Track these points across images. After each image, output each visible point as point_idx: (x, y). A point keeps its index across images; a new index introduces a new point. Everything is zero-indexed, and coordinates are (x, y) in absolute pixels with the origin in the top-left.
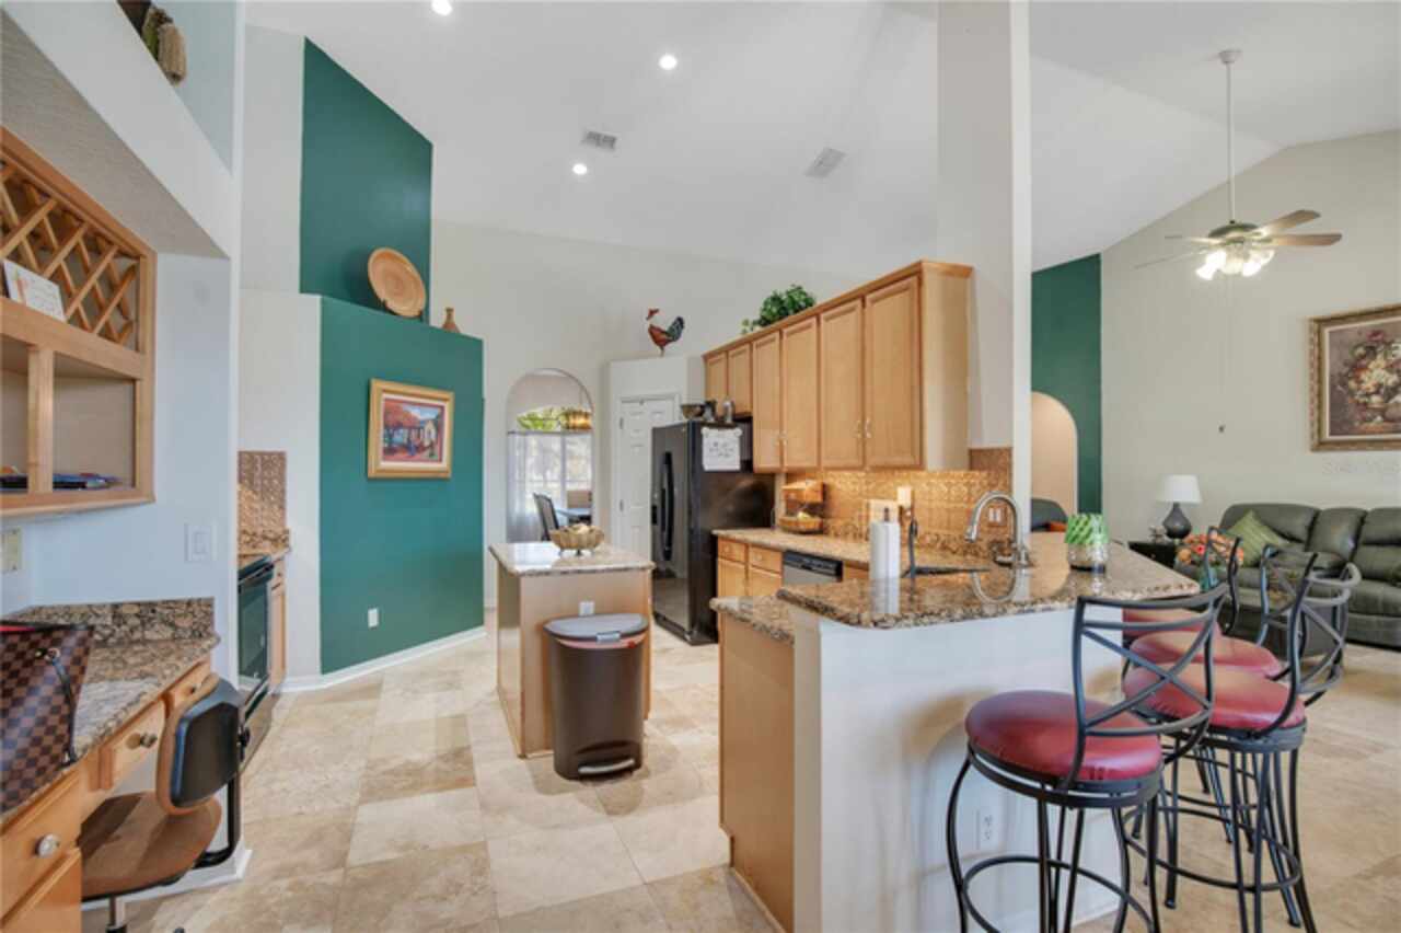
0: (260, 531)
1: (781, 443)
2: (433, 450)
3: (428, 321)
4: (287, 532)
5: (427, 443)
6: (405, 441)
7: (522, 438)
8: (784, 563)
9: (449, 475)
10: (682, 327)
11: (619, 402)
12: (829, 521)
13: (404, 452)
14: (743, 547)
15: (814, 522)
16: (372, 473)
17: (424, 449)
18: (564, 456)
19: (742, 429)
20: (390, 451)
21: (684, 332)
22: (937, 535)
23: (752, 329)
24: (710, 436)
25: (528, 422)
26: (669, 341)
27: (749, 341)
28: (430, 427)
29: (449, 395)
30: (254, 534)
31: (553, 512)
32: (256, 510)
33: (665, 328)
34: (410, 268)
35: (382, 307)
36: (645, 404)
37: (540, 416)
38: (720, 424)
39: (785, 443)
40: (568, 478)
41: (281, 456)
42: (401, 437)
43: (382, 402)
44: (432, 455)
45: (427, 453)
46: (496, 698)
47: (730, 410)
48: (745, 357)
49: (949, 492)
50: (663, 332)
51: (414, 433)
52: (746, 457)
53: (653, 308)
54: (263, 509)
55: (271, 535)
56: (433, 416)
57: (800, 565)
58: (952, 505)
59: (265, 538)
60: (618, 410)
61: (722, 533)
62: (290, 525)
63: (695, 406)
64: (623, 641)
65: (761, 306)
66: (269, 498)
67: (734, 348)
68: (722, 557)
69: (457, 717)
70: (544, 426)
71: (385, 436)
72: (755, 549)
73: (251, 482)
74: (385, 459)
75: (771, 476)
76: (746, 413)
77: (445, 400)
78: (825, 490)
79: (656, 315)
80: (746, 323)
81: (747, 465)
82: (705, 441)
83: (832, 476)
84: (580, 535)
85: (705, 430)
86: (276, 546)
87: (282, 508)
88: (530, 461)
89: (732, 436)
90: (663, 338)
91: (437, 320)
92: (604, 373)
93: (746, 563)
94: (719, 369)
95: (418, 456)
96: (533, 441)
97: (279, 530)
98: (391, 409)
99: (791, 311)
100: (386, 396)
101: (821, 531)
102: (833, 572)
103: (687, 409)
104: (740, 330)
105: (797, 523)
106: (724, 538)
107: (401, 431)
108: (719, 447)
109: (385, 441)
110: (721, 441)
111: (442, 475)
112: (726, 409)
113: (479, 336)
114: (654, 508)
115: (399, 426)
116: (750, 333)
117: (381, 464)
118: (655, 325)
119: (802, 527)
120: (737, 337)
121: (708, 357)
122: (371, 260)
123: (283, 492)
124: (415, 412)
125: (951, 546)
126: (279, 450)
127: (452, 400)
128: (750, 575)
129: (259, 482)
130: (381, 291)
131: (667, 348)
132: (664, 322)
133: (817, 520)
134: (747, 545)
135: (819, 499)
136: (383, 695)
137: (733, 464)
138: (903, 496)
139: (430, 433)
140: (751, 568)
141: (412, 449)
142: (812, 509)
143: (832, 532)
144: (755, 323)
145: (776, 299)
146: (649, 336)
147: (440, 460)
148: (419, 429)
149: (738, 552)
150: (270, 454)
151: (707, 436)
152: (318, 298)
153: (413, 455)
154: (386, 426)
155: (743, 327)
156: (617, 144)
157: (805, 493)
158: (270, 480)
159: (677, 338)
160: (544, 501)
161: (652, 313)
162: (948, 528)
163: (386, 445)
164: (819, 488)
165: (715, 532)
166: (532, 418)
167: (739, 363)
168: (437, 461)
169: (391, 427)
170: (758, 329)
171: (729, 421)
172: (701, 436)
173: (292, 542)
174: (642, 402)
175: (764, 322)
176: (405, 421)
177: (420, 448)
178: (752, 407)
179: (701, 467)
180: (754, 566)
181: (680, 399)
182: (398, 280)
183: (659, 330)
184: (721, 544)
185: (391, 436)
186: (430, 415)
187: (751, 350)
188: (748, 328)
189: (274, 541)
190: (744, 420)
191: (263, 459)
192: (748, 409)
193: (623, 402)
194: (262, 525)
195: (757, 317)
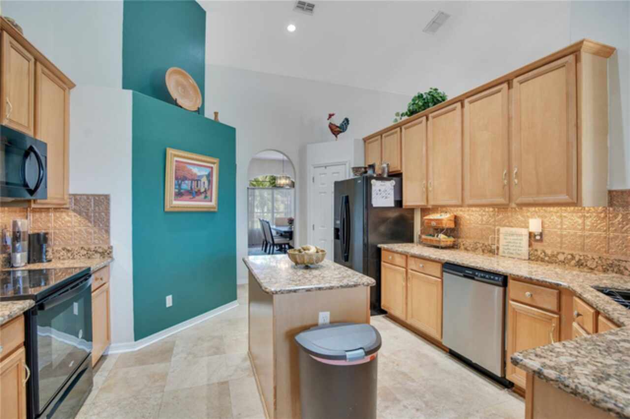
0: (92, 247)
1: (427, 189)
2: (206, 194)
3: (203, 114)
4: (111, 248)
5: (202, 190)
6: (189, 189)
7: (252, 191)
8: (443, 271)
9: (216, 210)
10: (348, 124)
11: (312, 168)
12: (460, 240)
13: (187, 195)
14: (404, 257)
15: (450, 241)
16: (167, 209)
17: (201, 193)
18: (273, 200)
19: (395, 180)
20: (179, 195)
21: (349, 127)
22: (572, 255)
23: (401, 119)
24: (376, 185)
25: (255, 183)
26: (341, 132)
27: (399, 126)
28: (204, 180)
29: (216, 160)
30: (89, 250)
31: (270, 229)
32: (91, 233)
33: (339, 125)
34: (192, 81)
35: (174, 102)
36: (327, 168)
37: (261, 180)
38: (380, 178)
39: (430, 189)
40: (275, 211)
41: (107, 197)
42: (186, 186)
43: (174, 163)
44: (206, 197)
45: (203, 196)
46: (248, 363)
47: (386, 170)
48: (396, 137)
49: (584, 223)
50: (337, 127)
51: (194, 183)
52: (398, 199)
53: (332, 113)
54: (95, 233)
55: (101, 250)
56: (207, 173)
57: (462, 274)
58: (587, 233)
59: (96, 252)
60: (311, 172)
61: (385, 246)
62: (113, 242)
63: (361, 168)
64: (366, 357)
65: (410, 101)
66: (99, 226)
67: (386, 132)
68: (384, 262)
69: (222, 383)
70: (262, 185)
71: (176, 185)
72: (413, 259)
73: (87, 215)
74: (175, 200)
75: (412, 210)
76: (397, 171)
77: (214, 163)
78: (456, 220)
79: (333, 117)
80: (397, 114)
81: (399, 203)
82: (373, 188)
83: (461, 211)
84: (311, 255)
85: (373, 181)
86: (104, 257)
87: (108, 231)
88: (256, 203)
89: (390, 185)
90: (337, 130)
91: (209, 114)
92: (302, 152)
93: (406, 268)
94: (375, 146)
95: (197, 198)
96: (257, 192)
97: (106, 247)
98: (179, 167)
99: (430, 104)
100: (176, 159)
101: (453, 247)
102: (501, 283)
103: (356, 170)
104: (393, 120)
105: (439, 241)
106: (387, 250)
107: (187, 182)
108: (381, 192)
109: (176, 188)
110: (383, 188)
111: (212, 210)
112: (383, 169)
113: (233, 126)
114: (337, 230)
115: (185, 179)
116: (399, 121)
117: (174, 203)
118: (332, 123)
119: (442, 244)
120: (391, 123)
121: (365, 140)
122: (168, 73)
123: (108, 220)
124: (196, 171)
125: (589, 263)
126: (106, 193)
127: (218, 163)
128: (409, 275)
129: (92, 215)
130: (174, 93)
131: (338, 136)
132: (338, 121)
133: (452, 239)
134: (406, 256)
135: (452, 225)
136: (173, 359)
137: (390, 202)
138: (535, 226)
139: (204, 183)
140: (409, 271)
141: (193, 193)
142: (449, 232)
143: (462, 247)
144: (402, 115)
145: (420, 97)
146: (329, 130)
147: (211, 201)
148: (197, 181)
149: (399, 260)
150: (99, 196)
151: (375, 185)
152: (131, 91)
153: (194, 197)
154: (177, 178)
155: (395, 117)
156: (315, 9)
157: (444, 222)
158: (99, 213)
159: (346, 130)
160: (266, 223)
161: (331, 116)
162: (583, 249)
163: (177, 190)
164: (453, 219)
165: (379, 246)
166: (256, 181)
167: (391, 141)
168: (209, 201)
169: (180, 179)
170: (405, 118)
171: (385, 176)
172: (371, 185)
173: (114, 254)
174: (326, 167)
175: (412, 113)
176: (188, 176)
177: (198, 193)
178: (401, 167)
179: (372, 205)
180: (412, 270)
181: (350, 164)
182: (184, 87)
183: (335, 125)
184: (383, 253)
185: (180, 185)
186: (205, 172)
187: (401, 131)
188: (398, 118)
189: (103, 254)
190: (397, 176)
191: (95, 199)
192: (399, 168)
193: (315, 168)
194: (94, 243)
195: (405, 110)
